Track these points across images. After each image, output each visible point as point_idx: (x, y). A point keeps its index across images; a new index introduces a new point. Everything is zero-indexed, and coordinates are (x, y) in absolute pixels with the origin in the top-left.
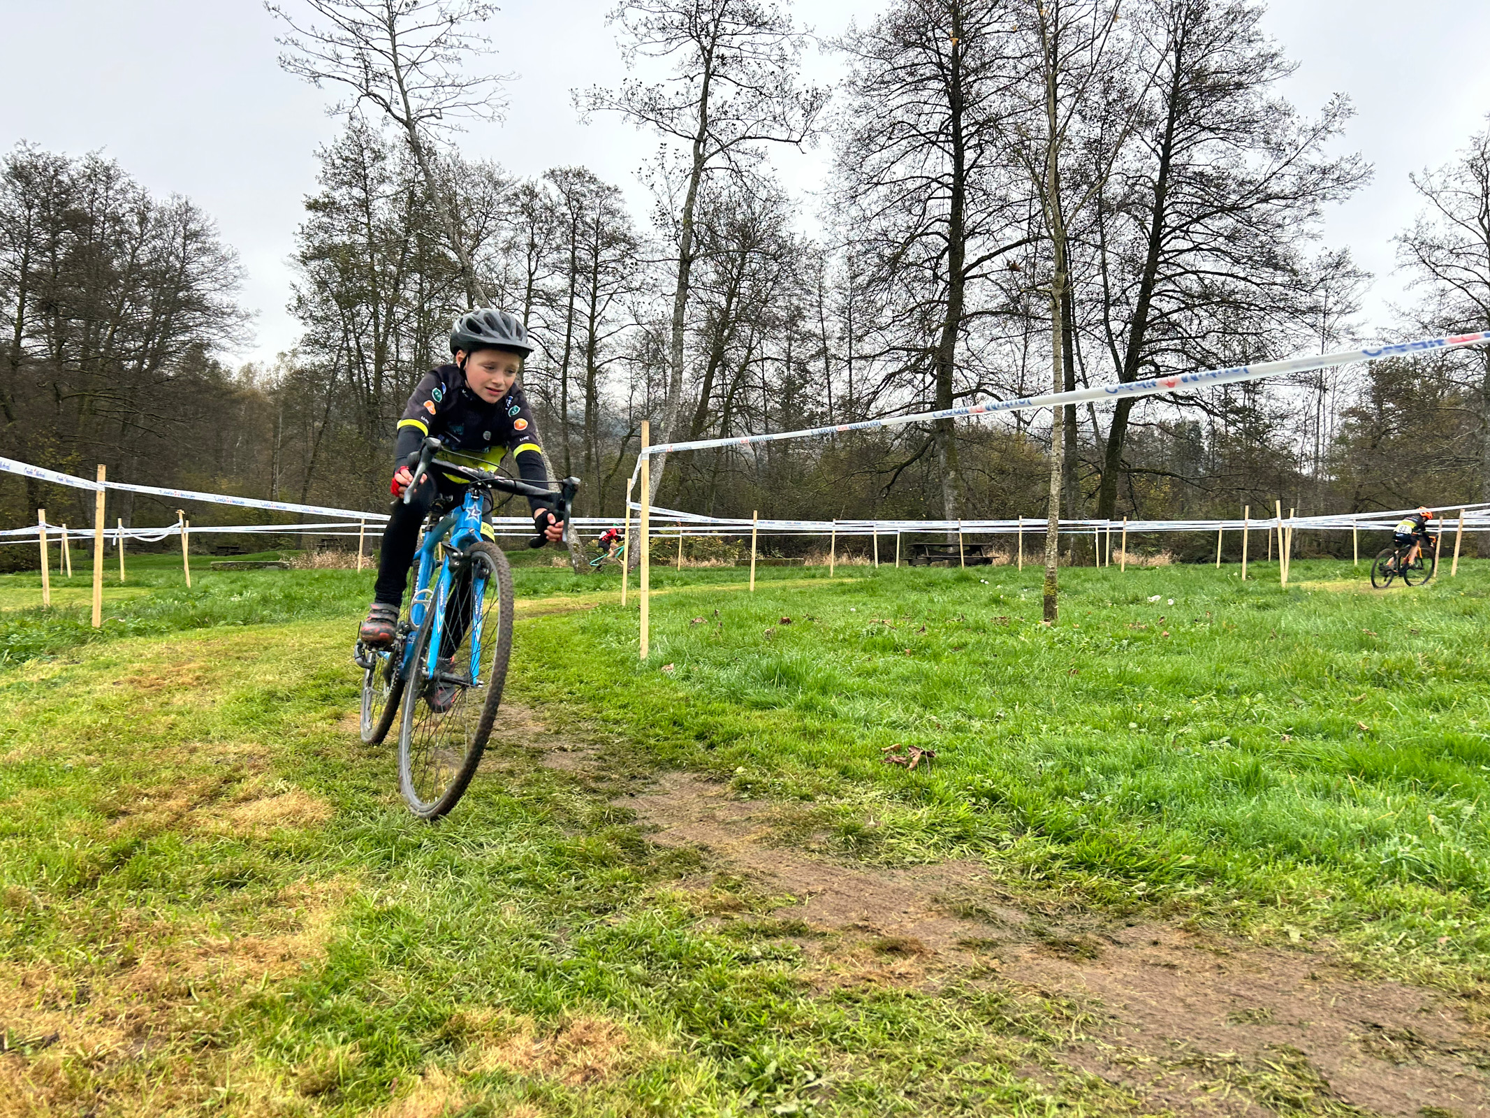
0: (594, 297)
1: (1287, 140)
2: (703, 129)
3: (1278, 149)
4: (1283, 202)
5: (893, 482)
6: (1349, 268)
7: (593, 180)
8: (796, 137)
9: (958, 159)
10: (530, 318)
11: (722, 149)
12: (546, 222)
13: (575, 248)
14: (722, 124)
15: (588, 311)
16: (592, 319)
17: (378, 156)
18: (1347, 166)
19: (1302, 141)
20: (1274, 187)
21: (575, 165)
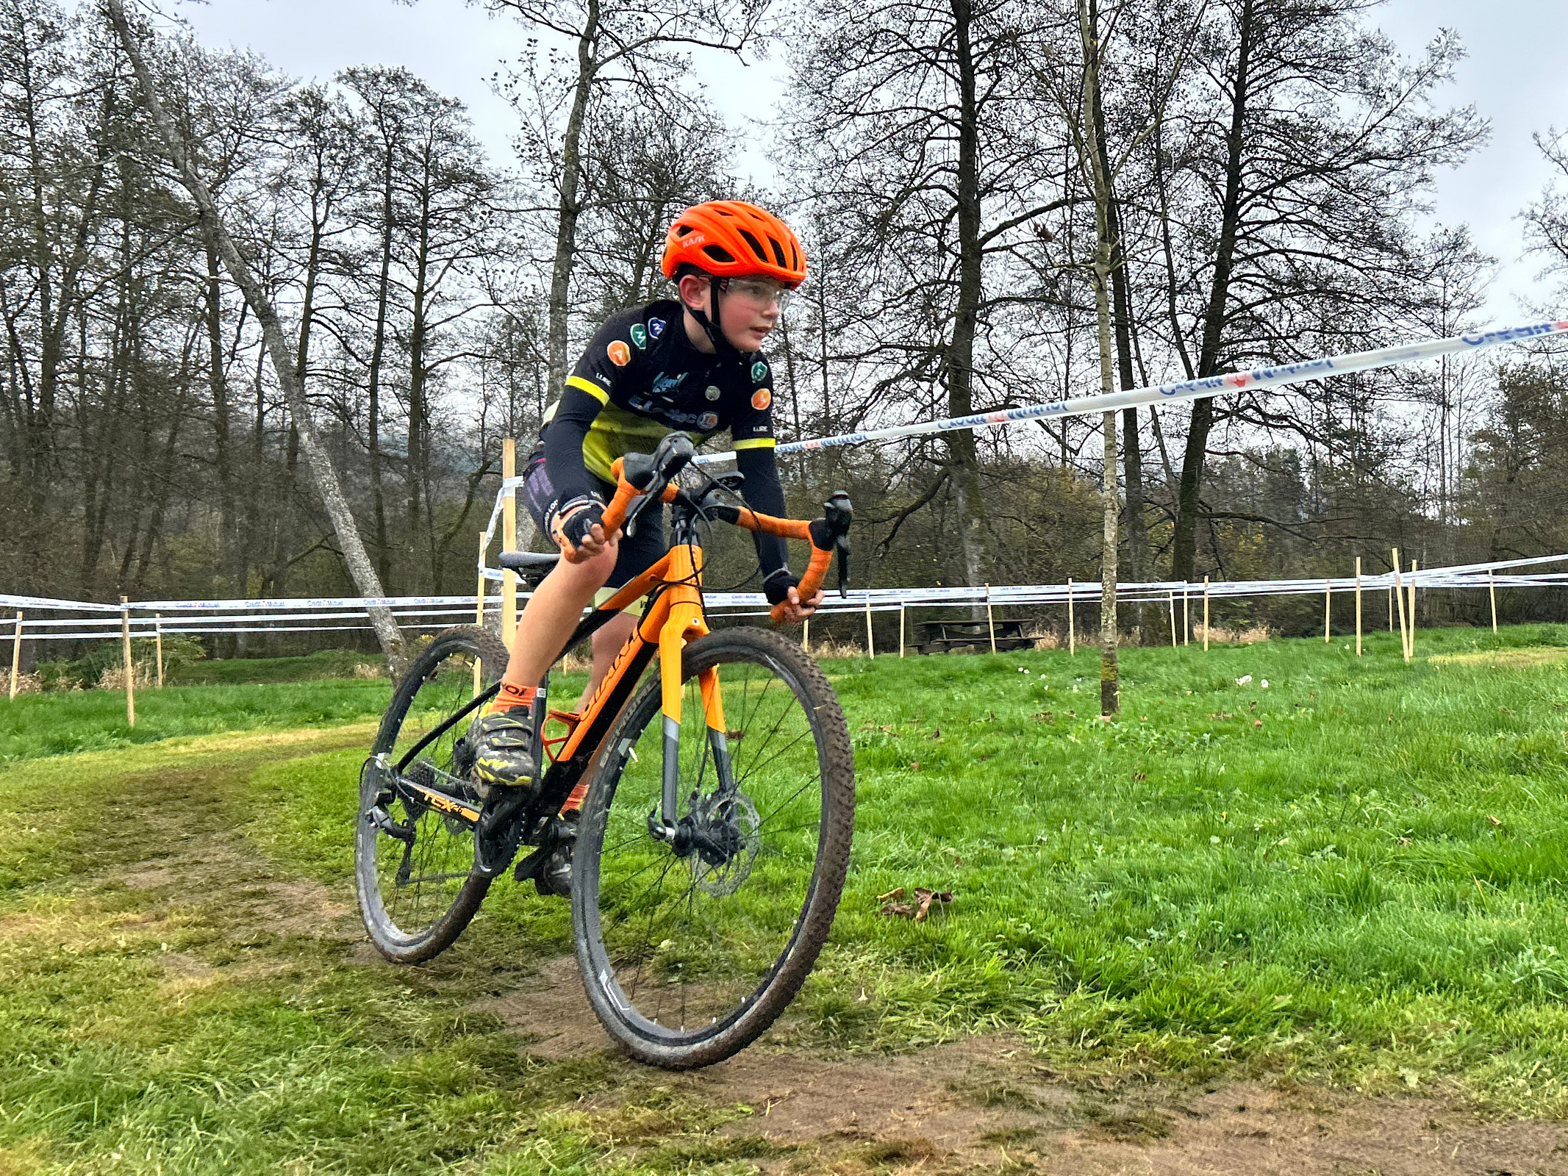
0: (423, 263)
1: (1386, 84)
2: (593, 22)
3: (1376, 95)
4: (1386, 164)
5: (892, 536)
6: (1469, 250)
7: (419, 88)
8: (734, 42)
9: (967, 86)
10: (316, 292)
11: (623, 52)
12: (343, 147)
13: (390, 189)
14: (622, 17)
15: (413, 284)
16: (419, 295)
17: (49, 34)
18: (1460, 121)
19: (1404, 86)
20: (1374, 144)
21: (391, 65)
